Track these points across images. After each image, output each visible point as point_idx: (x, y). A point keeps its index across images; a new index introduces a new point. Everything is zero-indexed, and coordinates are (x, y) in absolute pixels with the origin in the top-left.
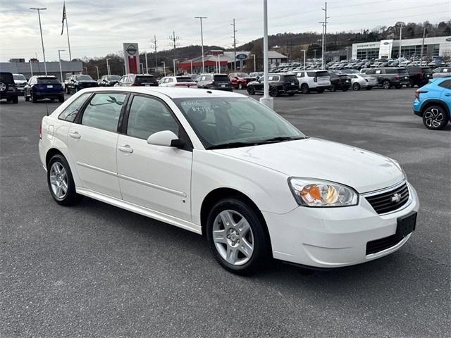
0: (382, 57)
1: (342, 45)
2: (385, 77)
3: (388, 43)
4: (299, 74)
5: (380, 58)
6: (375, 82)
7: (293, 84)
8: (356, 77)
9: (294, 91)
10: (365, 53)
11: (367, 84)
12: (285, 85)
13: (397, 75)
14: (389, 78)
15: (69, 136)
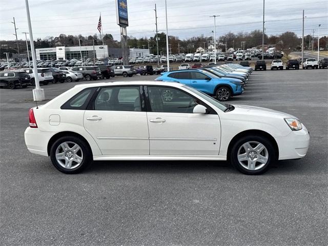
0: (59, 58)
1: (23, 50)
2: (86, 73)
3: (61, 49)
4: (28, 71)
5: (58, 59)
6: (81, 76)
7: (26, 79)
8: (68, 73)
9: (28, 84)
10: (46, 55)
11: (77, 77)
12: (20, 79)
13: (94, 71)
14: (90, 73)
15: (85, 120)
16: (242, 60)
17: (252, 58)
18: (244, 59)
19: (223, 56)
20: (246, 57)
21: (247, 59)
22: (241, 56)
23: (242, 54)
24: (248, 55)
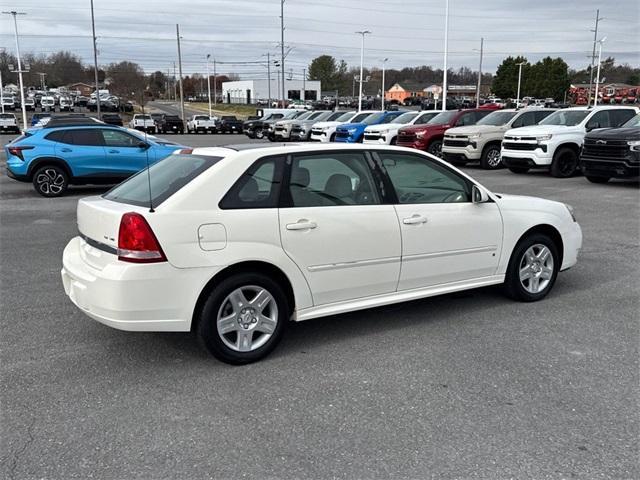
15: (283, 229)
16: (53, 110)
17: (76, 108)
18: (57, 110)
19: (10, 101)
20: (63, 105)
21: (66, 109)
22: (50, 102)
23: (51, 98)
24: (67, 102)
